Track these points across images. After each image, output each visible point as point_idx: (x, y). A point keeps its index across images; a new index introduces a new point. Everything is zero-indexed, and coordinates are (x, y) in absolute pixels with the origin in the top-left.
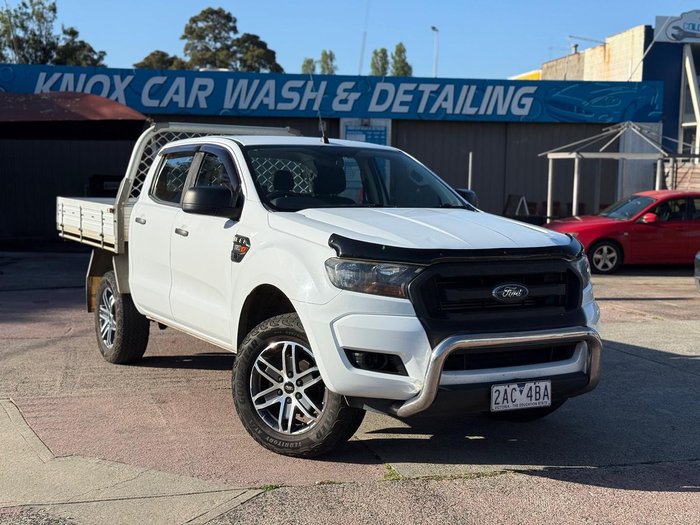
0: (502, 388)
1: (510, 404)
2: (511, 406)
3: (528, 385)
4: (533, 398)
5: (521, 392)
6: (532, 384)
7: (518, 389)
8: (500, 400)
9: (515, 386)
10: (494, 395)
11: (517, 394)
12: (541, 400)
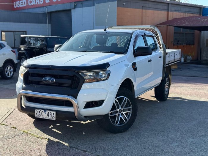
0: (38, 110)
1: (41, 116)
2: (42, 117)
3: (47, 112)
4: (49, 116)
5: (45, 113)
6: (49, 111)
7: (44, 112)
8: (38, 114)
9: (43, 111)
10: (36, 112)
11: (43, 113)
12: (52, 117)
